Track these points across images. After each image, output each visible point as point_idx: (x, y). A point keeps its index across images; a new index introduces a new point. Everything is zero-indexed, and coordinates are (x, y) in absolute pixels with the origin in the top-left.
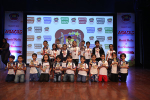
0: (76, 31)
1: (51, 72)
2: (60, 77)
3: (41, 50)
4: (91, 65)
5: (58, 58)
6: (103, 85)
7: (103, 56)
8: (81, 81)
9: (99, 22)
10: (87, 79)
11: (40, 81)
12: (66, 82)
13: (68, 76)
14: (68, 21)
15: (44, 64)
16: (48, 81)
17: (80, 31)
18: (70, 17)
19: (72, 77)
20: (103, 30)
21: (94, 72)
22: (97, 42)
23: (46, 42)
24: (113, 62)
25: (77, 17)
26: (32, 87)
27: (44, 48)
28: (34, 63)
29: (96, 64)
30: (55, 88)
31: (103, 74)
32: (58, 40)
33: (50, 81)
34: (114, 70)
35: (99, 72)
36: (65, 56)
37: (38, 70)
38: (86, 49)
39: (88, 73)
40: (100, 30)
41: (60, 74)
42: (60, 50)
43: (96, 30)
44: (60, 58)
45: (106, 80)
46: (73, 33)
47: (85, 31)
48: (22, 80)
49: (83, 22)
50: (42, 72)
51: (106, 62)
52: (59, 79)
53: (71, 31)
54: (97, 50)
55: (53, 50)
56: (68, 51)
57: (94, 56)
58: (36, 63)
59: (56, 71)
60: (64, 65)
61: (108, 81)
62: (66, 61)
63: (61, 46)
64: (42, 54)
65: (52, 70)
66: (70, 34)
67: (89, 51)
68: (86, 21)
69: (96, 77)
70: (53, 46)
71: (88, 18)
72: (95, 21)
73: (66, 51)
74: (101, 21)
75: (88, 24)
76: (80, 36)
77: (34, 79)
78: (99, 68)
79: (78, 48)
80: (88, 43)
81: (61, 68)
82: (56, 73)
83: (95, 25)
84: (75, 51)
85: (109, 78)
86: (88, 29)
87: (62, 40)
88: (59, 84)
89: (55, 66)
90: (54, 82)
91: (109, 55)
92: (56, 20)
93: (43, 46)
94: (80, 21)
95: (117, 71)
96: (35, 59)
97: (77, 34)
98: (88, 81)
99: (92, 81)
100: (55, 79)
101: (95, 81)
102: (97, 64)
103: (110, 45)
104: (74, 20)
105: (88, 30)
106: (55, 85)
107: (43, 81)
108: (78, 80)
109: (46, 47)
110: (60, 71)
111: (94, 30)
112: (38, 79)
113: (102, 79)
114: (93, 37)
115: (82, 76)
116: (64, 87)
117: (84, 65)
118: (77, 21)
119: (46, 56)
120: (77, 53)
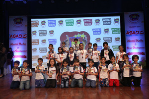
0: (81, 33)
1: (57, 77)
2: (67, 82)
3: (47, 54)
4: (101, 68)
5: (65, 62)
6: (114, 90)
7: (113, 58)
8: (91, 86)
9: (105, 22)
10: (96, 84)
11: (46, 87)
12: (74, 87)
13: (77, 81)
14: (73, 23)
15: (51, 69)
16: (55, 87)
17: (86, 33)
18: (75, 19)
19: (80, 82)
20: (110, 31)
21: (104, 75)
22: (105, 44)
23: (51, 46)
24: (125, 65)
25: (82, 19)
26: (38, 95)
27: (49, 52)
28: (40, 68)
29: (105, 67)
30: (62, 95)
31: (114, 79)
32: (63, 43)
33: (57, 86)
34: (126, 74)
35: (109, 76)
36: (72, 60)
37: (44, 76)
38: (94, 52)
39: (98, 77)
40: (107, 31)
41: (68, 79)
42: (66, 54)
43: (103, 31)
44: (67, 62)
45: (118, 84)
46: (79, 35)
47: (91, 33)
48: (28, 87)
49: (88, 23)
50: (48, 78)
51: (117, 65)
52: (67, 85)
53: (76, 33)
54: (106, 52)
55: (59, 54)
56: (75, 54)
57: (103, 59)
58: (42, 69)
59: (63, 76)
60: (71, 69)
61: (120, 86)
62: (73, 65)
63: (67, 49)
64: (47, 58)
65: (59, 75)
66: (76, 36)
67: (96, 54)
68: (92, 23)
69: (107, 82)
70: (59, 49)
71: (94, 19)
72: (101, 22)
73: (73, 55)
74: (107, 22)
75: (94, 26)
76: (86, 38)
77: (40, 85)
78: (109, 72)
79: (85, 51)
80: (95, 45)
81: (68, 73)
82: (63, 79)
83: (102, 26)
84: (82, 54)
85: (121, 82)
86: (94, 30)
87: (67, 43)
88: (67, 90)
89: (62, 71)
90: (62, 88)
91: (119, 57)
92: (61, 22)
93: (48, 50)
94: (85, 22)
95: (130, 74)
96: (40, 64)
97: (83, 36)
98: (97, 86)
99: (102, 86)
100: (62, 85)
101: (105, 86)
102: (107, 67)
103: (119, 46)
104: (79, 22)
105: (94, 32)
106: (63, 91)
107: (49, 87)
108: (87, 85)
109: (52, 51)
110: (67, 76)
111: (101, 32)
112: (44, 85)
113: (113, 83)
114: (100, 39)
115: (91, 81)
116: (72, 93)
117: (93, 68)
118: (83, 22)
119: (52, 60)
120: (84, 56)
